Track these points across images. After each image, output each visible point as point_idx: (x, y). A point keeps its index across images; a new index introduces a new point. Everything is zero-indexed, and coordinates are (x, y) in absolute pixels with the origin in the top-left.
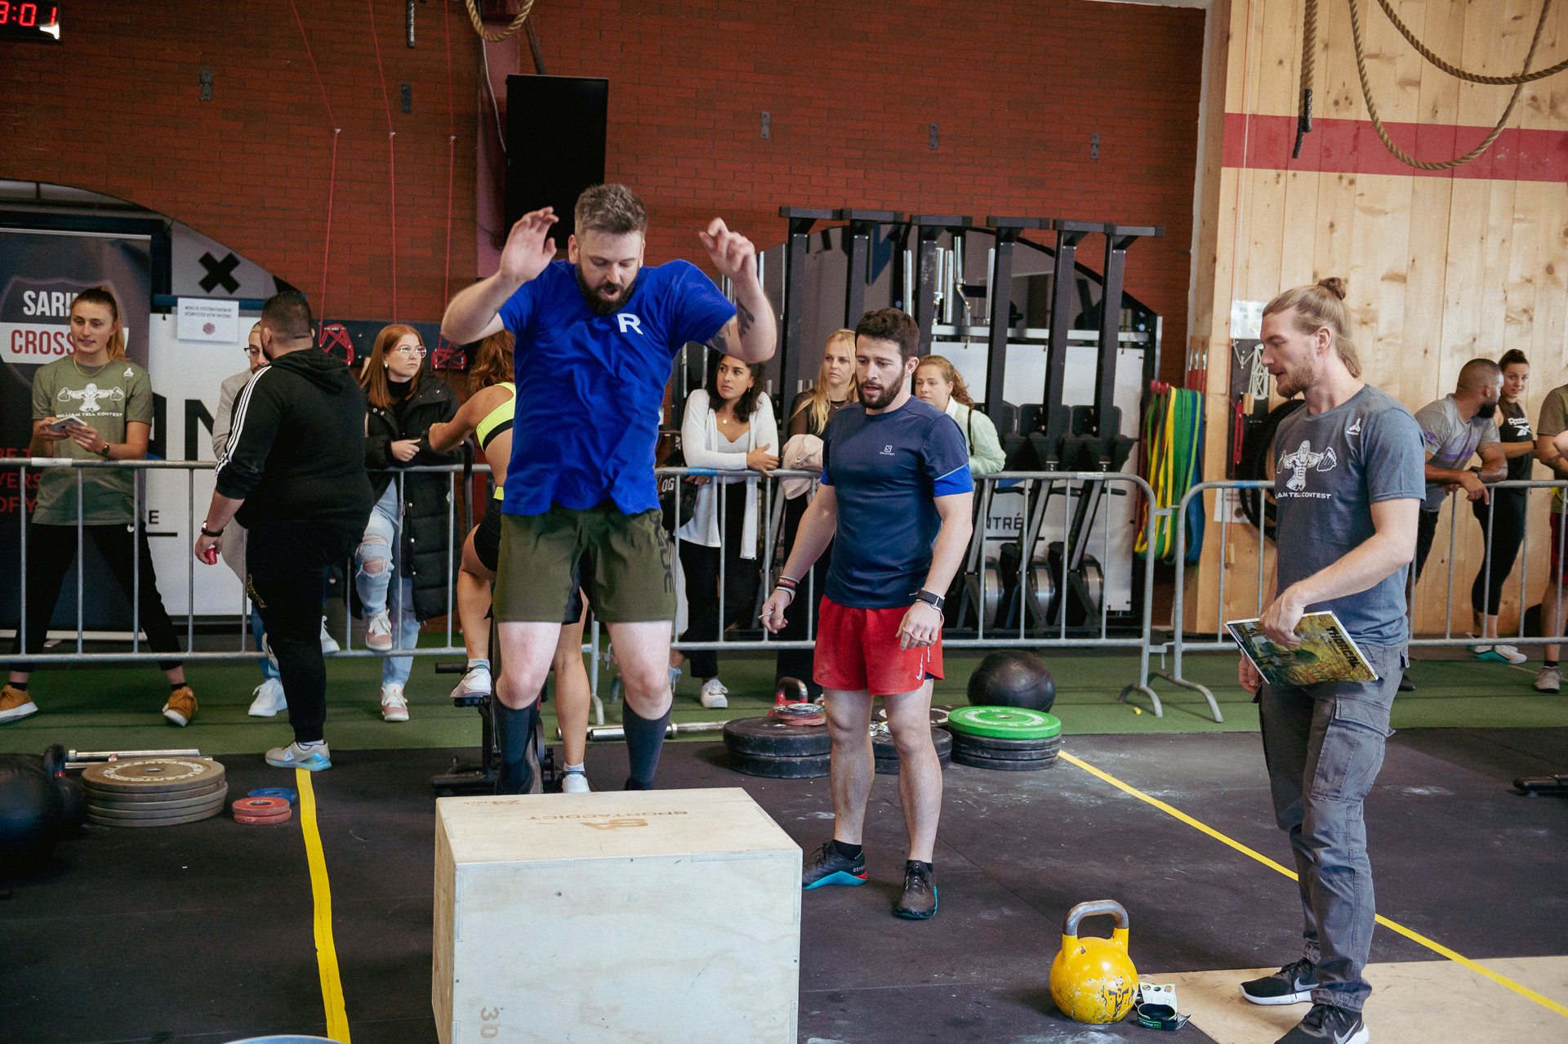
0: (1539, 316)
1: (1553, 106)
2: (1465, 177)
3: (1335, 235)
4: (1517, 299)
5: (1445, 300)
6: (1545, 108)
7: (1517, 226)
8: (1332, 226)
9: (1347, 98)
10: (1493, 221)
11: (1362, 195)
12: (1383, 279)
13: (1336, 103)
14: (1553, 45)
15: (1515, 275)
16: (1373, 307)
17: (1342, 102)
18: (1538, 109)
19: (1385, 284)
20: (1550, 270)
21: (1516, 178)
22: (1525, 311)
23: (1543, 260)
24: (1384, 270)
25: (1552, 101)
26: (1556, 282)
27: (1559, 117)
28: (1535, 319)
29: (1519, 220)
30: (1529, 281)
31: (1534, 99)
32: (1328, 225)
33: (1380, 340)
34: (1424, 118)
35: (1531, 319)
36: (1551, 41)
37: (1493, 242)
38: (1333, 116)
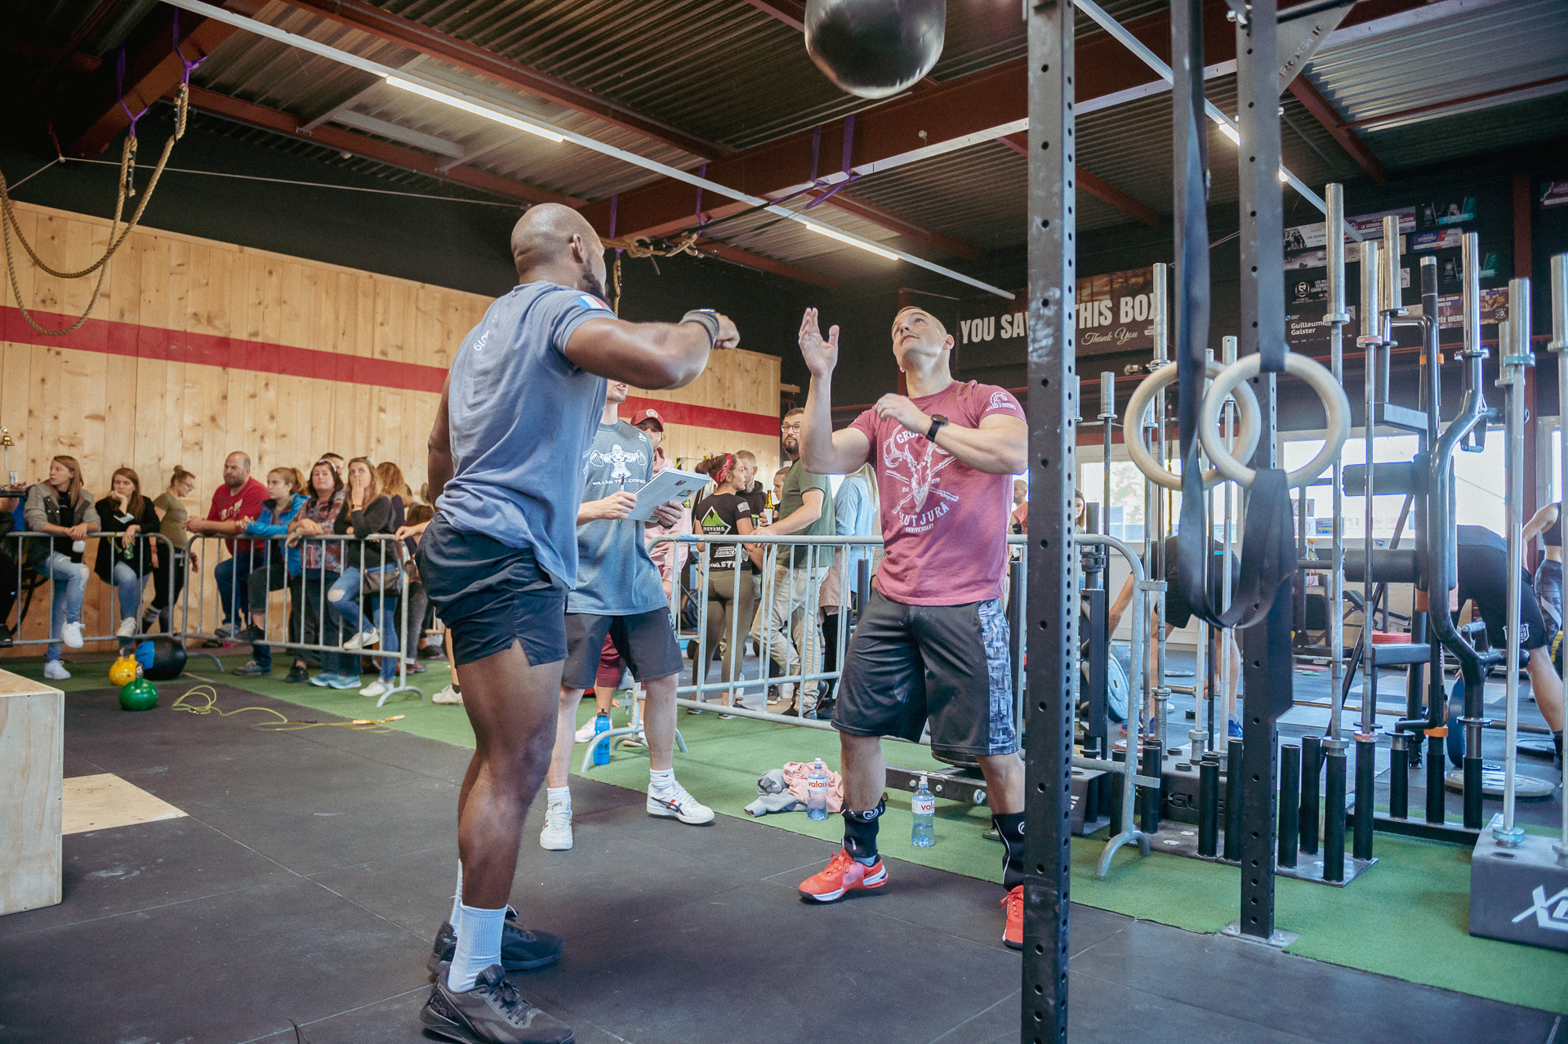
0: (207, 447)
1: (209, 321)
2: (147, 357)
3: (45, 386)
4: (190, 436)
5: (135, 435)
6: (204, 322)
7: (187, 390)
8: (43, 380)
9: (52, 299)
10: (169, 386)
11: (66, 362)
12: (87, 417)
13: (44, 301)
14: (207, 284)
15: (188, 420)
16: (78, 435)
17: (48, 302)
18: (199, 321)
19: (87, 421)
20: (213, 419)
21: (185, 361)
22: (197, 444)
23: (208, 413)
24: (88, 411)
25: (209, 317)
26: (218, 427)
27: (214, 327)
28: (204, 449)
29: (189, 387)
30: (199, 425)
31: (195, 315)
32: (39, 379)
33: (85, 457)
34: (115, 318)
35: (201, 449)
36: (205, 282)
37: (170, 399)
38: (41, 309)
